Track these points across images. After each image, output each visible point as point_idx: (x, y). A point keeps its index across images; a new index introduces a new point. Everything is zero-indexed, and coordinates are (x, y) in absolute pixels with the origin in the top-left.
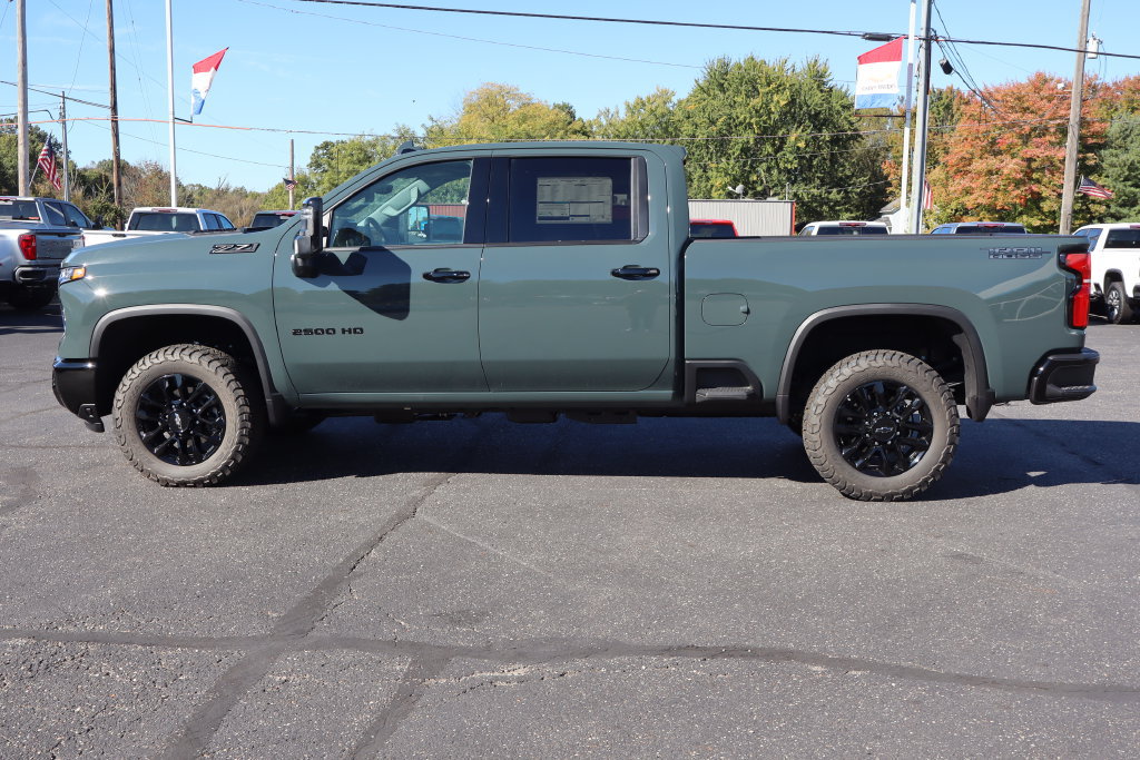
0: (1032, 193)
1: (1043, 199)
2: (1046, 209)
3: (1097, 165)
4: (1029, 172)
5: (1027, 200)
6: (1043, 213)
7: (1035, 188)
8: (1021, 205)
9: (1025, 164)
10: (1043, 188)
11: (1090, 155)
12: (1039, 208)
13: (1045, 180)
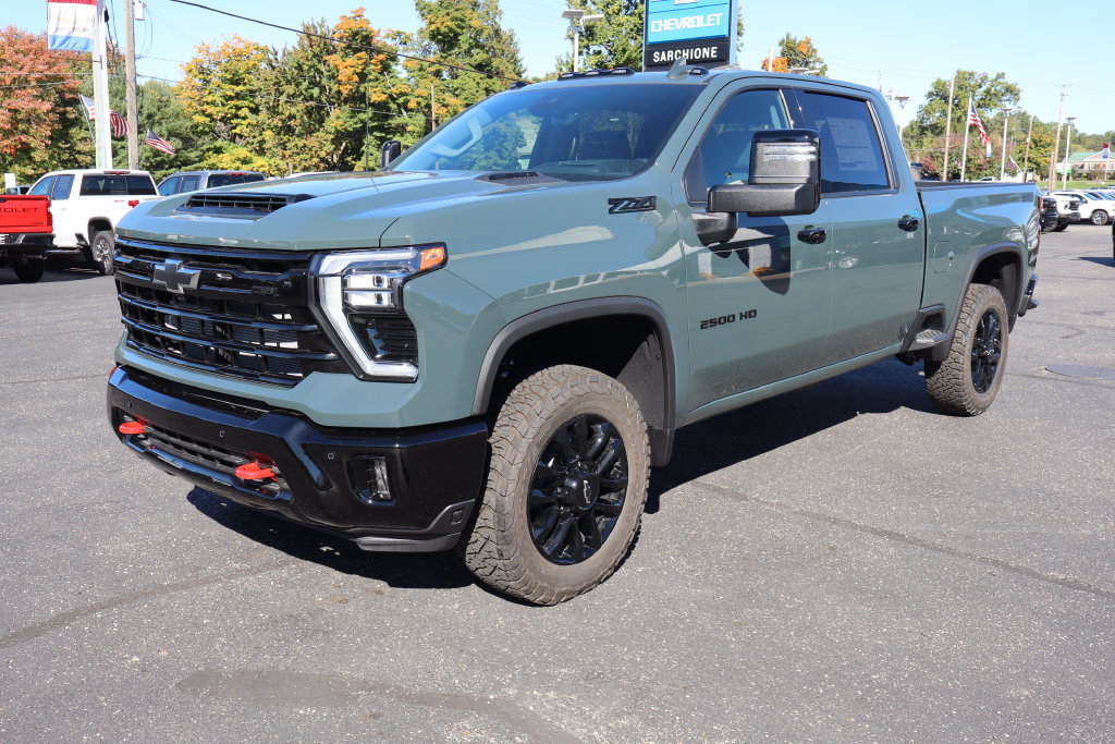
0: (23, 143)
1: (34, 149)
2: (38, 159)
3: (76, 119)
4: (15, 122)
5: (17, 150)
6: (34, 162)
7: (24, 138)
8: (10, 155)
9: (10, 114)
10: (31, 139)
11: (69, 109)
12: (31, 158)
13: (32, 131)
